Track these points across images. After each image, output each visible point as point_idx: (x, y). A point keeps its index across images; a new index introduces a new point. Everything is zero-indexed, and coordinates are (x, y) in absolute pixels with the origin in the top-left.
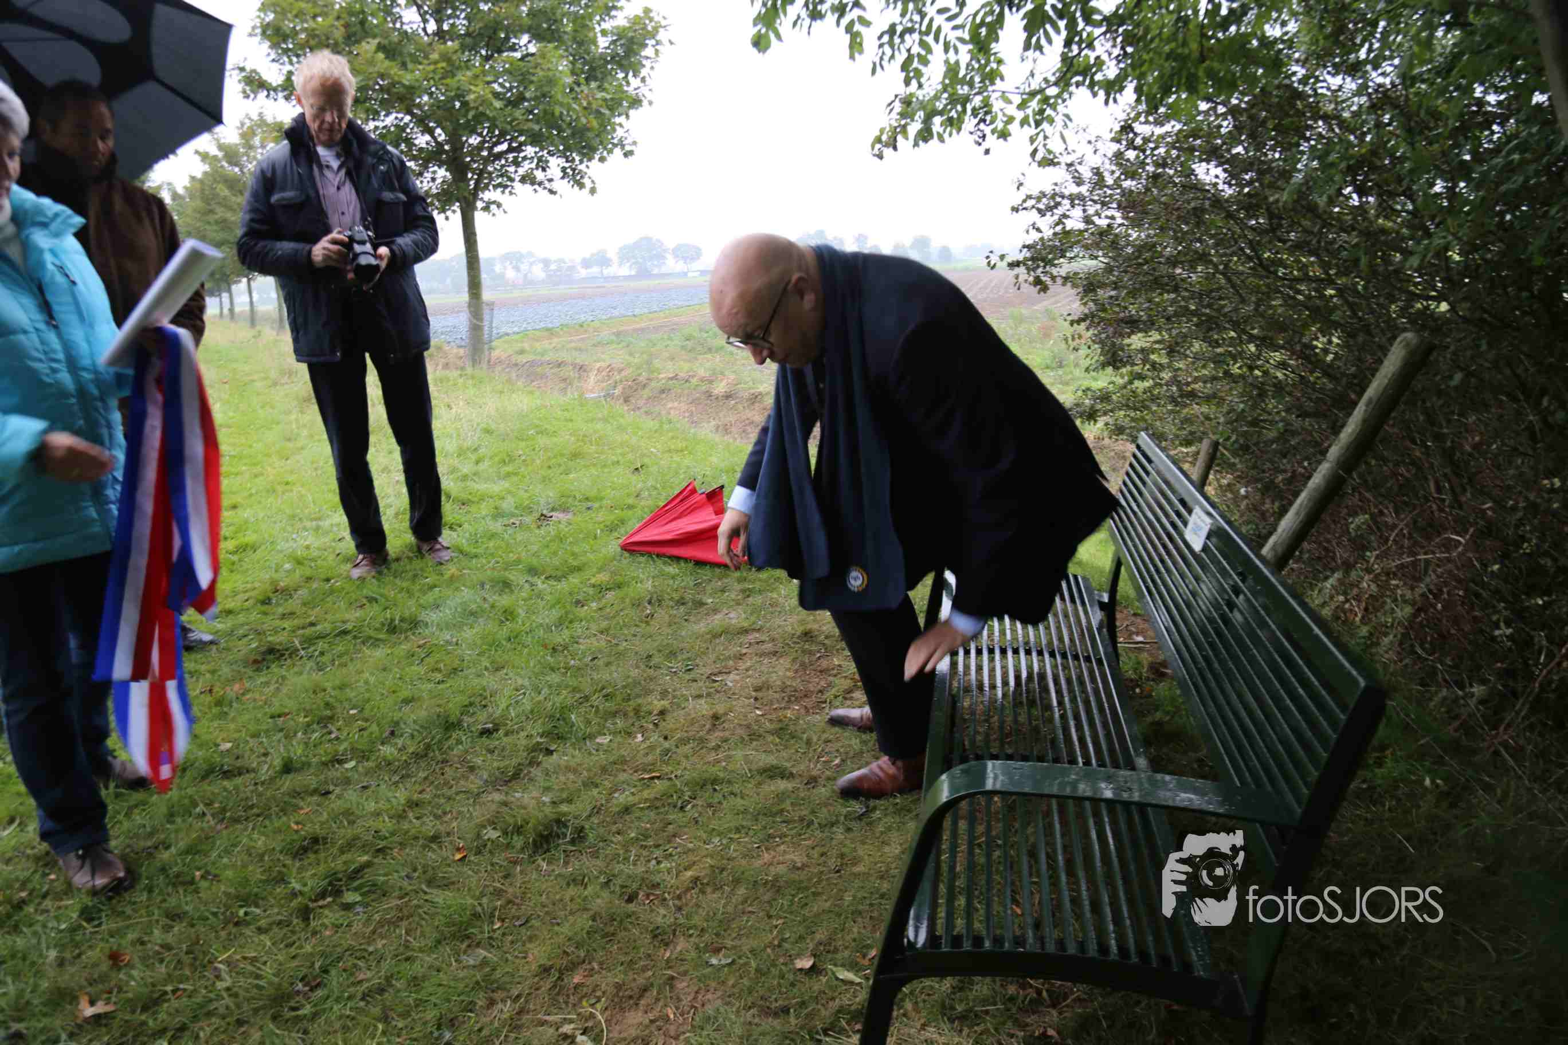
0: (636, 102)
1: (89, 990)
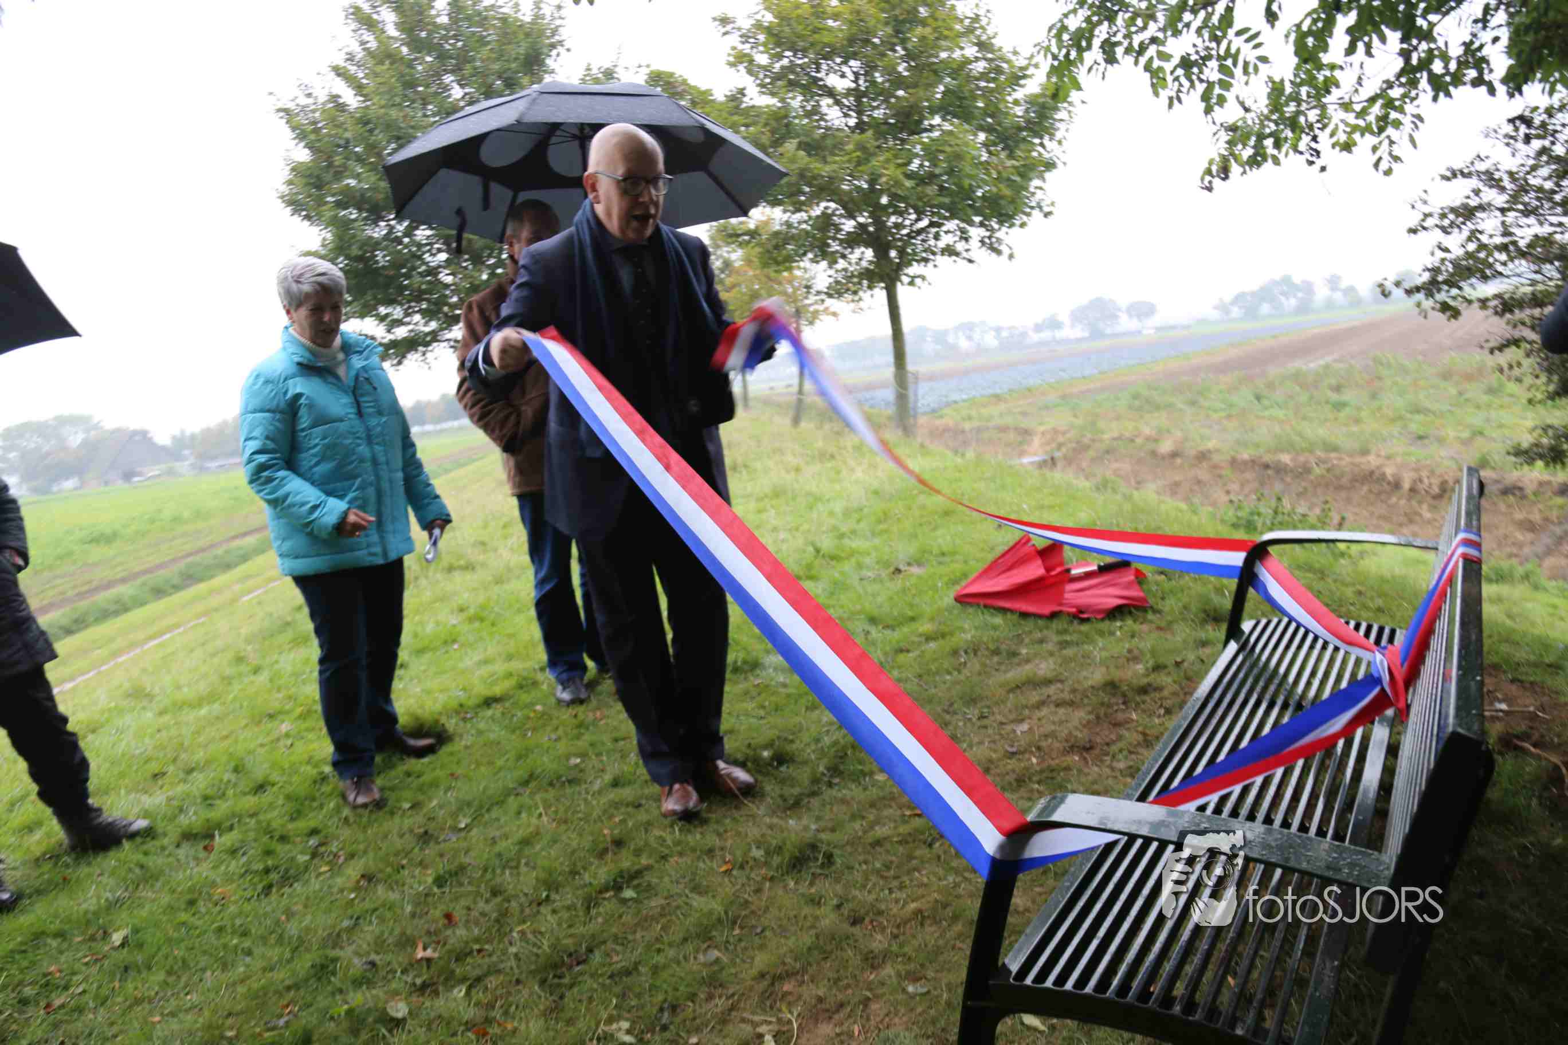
0: (1050, 165)
1: (426, 939)
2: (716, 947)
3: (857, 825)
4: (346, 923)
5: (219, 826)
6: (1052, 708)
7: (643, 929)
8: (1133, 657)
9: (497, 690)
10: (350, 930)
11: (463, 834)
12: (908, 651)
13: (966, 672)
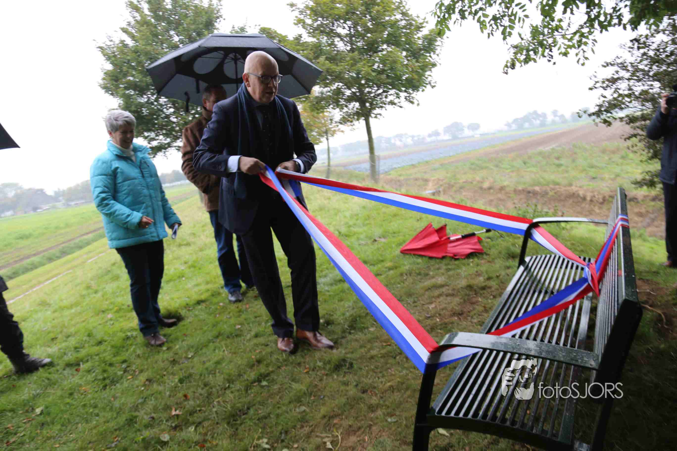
0: (434, 65)
1: (176, 406)
2: (304, 405)
3: (363, 350)
4: (140, 401)
5: (82, 360)
6: (445, 297)
7: (272, 398)
8: (478, 274)
9: (203, 297)
10: (143, 404)
11: (190, 360)
12: (381, 275)
13: (407, 283)
